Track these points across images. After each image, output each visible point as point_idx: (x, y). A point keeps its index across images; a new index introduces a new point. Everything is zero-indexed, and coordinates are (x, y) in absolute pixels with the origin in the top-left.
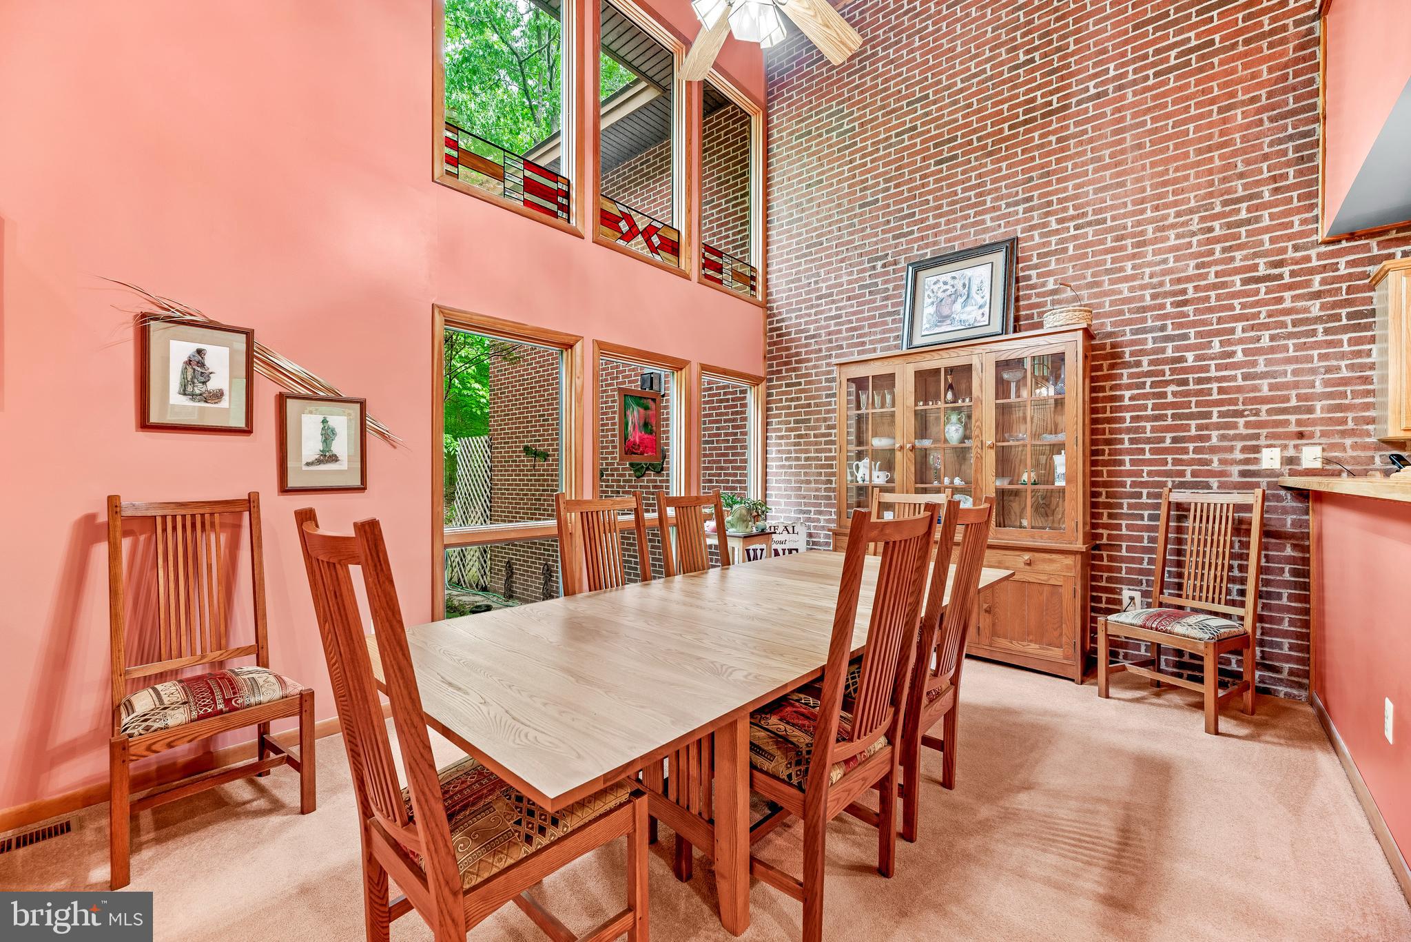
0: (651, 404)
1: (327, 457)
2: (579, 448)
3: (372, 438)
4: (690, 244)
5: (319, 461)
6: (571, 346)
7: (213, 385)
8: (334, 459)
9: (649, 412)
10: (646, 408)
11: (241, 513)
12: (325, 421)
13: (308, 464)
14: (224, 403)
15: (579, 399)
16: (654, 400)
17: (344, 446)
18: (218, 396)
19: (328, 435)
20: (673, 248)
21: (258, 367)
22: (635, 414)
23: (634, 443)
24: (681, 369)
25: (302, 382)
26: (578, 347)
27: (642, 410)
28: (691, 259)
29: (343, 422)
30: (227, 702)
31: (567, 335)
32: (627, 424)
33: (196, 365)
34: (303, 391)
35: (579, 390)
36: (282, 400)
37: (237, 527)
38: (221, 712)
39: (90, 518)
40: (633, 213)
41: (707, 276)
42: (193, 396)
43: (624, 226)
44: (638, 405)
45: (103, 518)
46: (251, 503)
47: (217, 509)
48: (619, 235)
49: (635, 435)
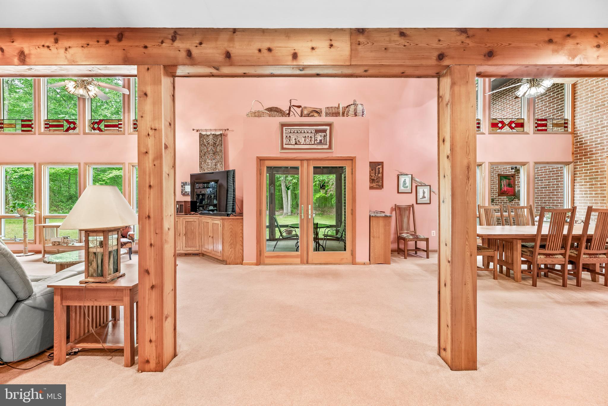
0: (512, 178)
1: (424, 197)
2: (484, 193)
3: (432, 193)
4: (529, 122)
5: (422, 198)
6: (481, 165)
7: (407, 185)
8: (425, 197)
9: (511, 181)
10: (509, 179)
11: (410, 207)
12: (423, 190)
13: (421, 199)
14: (408, 188)
15: (484, 179)
16: (513, 177)
17: (427, 195)
18: (407, 187)
19: (424, 193)
20: (521, 125)
21: (413, 181)
22: (504, 182)
23: (504, 191)
24: (525, 165)
25: (420, 183)
26: (483, 165)
27: (507, 180)
28: (529, 127)
29: (427, 190)
30: (417, 237)
31: (480, 162)
32: (501, 185)
33: (405, 181)
34: (420, 185)
35: (484, 177)
36: (416, 186)
37: (410, 210)
38: (416, 238)
39: (392, 207)
40: (503, 120)
41: (538, 130)
42: (404, 187)
43: (500, 125)
44: (506, 179)
45: (394, 207)
46: (413, 205)
47: (408, 207)
48: (498, 128)
49: (505, 188)
